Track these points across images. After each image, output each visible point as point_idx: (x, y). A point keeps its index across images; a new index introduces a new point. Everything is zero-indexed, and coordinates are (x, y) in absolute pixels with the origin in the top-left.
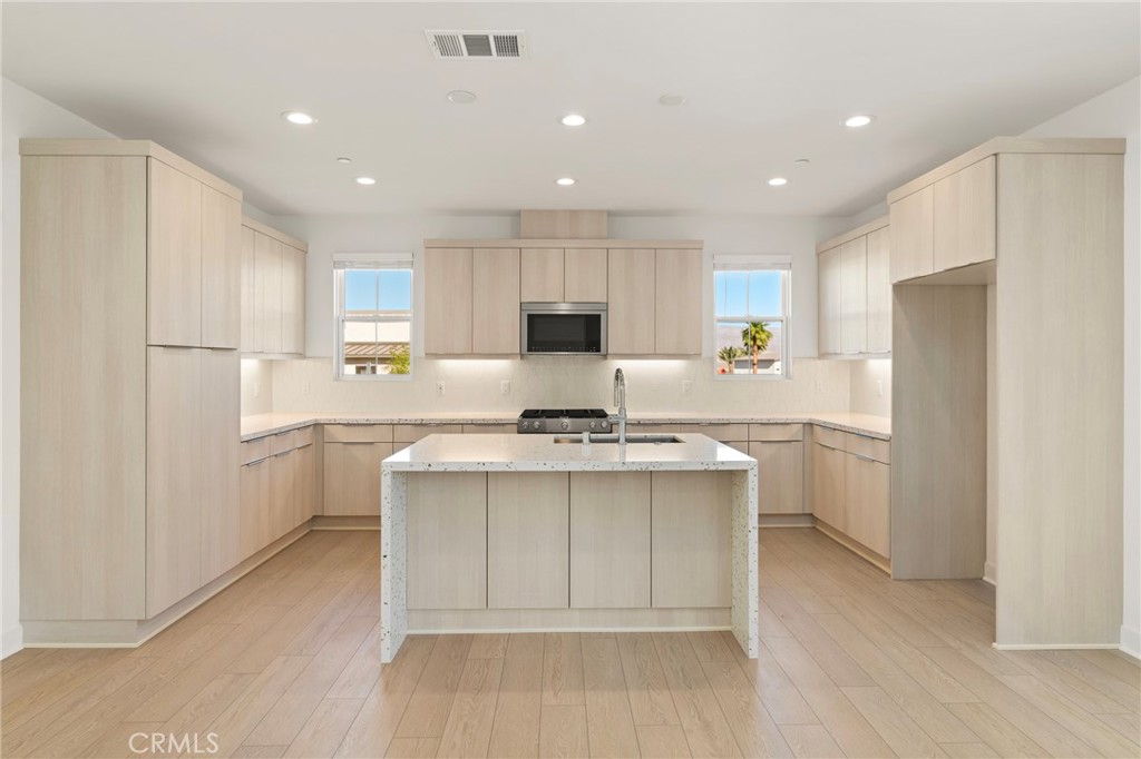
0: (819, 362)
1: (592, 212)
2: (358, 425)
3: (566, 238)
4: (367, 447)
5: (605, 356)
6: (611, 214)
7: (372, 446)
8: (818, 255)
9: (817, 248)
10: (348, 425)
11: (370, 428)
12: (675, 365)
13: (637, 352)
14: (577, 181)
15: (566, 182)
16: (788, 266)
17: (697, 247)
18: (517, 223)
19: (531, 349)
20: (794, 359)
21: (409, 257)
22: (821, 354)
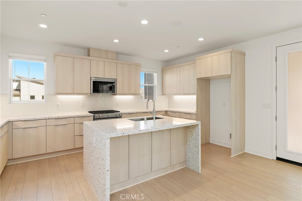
0: (162, 96)
1: (112, 52)
2: (30, 120)
3: (104, 58)
4: (34, 129)
5: (116, 95)
6: (117, 53)
7: (37, 128)
8: (162, 70)
9: (162, 68)
10: (25, 121)
11: (36, 121)
12: (131, 97)
13: (125, 93)
14: (120, 41)
15: (116, 41)
16: (156, 72)
17: (139, 65)
18: (88, 51)
19: (94, 92)
20: (158, 95)
21: (45, 58)
22: (163, 94)
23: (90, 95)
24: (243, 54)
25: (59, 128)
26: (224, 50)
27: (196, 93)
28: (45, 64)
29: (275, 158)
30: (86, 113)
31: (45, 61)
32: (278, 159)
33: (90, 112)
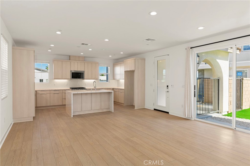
1: (82, 57)
3: (78, 61)
4: (45, 94)
5: (84, 79)
6: (85, 57)
8: (113, 65)
9: (113, 64)
10: (42, 91)
13: (89, 78)
16: (109, 66)
17: (98, 63)
18: (70, 58)
19: (72, 78)
20: (110, 79)
21: (49, 62)
22: (114, 79)
23: (70, 79)
24: (144, 60)
25: (56, 95)
26: (130, 58)
27: (124, 78)
28: (49, 64)
29: (153, 109)
30: (69, 89)
31: (49, 63)
32: (155, 109)
33: (70, 88)
